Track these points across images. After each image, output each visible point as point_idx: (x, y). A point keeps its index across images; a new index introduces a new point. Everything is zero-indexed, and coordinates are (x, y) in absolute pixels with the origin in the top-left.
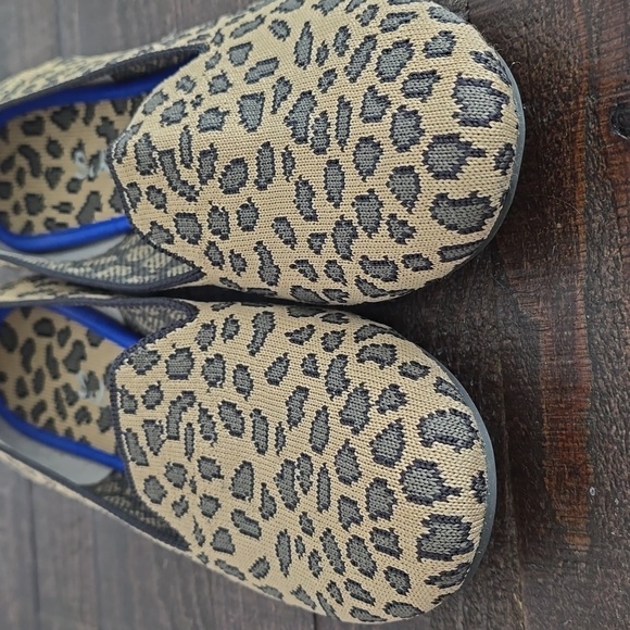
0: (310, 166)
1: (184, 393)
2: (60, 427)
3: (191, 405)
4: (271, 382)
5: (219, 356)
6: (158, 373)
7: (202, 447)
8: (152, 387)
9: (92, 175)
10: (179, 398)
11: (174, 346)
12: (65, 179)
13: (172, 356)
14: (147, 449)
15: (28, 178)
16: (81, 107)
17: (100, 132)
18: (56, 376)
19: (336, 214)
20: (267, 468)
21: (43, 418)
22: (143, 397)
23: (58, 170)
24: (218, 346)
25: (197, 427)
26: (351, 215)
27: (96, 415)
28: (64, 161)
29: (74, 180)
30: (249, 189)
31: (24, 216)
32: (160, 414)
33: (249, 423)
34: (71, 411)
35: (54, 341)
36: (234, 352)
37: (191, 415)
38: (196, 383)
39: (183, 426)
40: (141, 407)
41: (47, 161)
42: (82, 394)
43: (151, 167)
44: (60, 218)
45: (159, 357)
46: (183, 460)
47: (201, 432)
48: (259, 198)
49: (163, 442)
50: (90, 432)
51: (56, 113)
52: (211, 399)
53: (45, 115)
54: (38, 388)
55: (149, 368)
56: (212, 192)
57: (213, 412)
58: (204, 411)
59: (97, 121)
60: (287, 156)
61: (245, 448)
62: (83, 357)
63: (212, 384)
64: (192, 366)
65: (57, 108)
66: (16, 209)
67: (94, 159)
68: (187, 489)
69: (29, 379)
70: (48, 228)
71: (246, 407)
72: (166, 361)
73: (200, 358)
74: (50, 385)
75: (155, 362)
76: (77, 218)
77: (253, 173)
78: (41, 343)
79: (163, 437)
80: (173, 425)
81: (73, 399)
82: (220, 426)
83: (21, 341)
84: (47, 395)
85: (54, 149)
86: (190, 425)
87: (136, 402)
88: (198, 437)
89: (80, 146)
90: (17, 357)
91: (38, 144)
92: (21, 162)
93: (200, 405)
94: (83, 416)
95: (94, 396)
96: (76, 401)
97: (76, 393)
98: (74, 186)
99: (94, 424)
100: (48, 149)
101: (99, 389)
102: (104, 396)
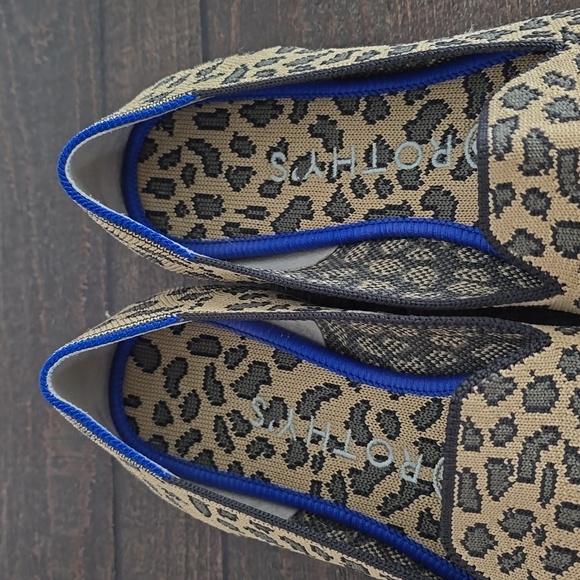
1: (545, 428)
2: (222, 460)
3: (554, 443)
6: (513, 404)
8: (503, 421)
10: (537, 434)
11: (532, 373)
12: (256, 181)
13: (530, 385)
14: (484, 493)
15: (200, 175)
16: (288, 105)
17: (313, 131)
18: (219, 401)
21: (195, 450)
22: (491, 431)
23: (248, 172)
25: (562, 469)
27: (282, 448)
28: (256, 161)
29: (270, 182)
31: (192, 220)
32: (511, 451)
34: (241, 443)
35: (220, 362)
38: (561, 416)
39: (540, 467)
40: (488, 443)
41: (230, 159)
42: (257, 424)
43: (542, 166)
44: (248, 223)
45: (515, 385)
46: (535, 507)
47: (567, 475)
49: (511, 484)
50: (275, 470)
51: (246, 107)
53: (233, 109)
54: (190, 410)
55: (502, 398)
58: (572, 449)
59: (311, 118)
62: (268, 382)
64: (556, 399)
65: (251, 103)
66: (181, 210)
67: (303, 162)
68: (528, 540)
69: (175, 406)
70: (227, 234)
72: (523, 390)
73: (566, 389)
74: (207, 412)
75: (510, 392)
76: (273, 224)
78: (198, 365)
79: (511, 479)
80: (527, 465)
81: (244, 428)
83: (166, 360)
84: (205, 421)
85: (242, 147)
86: (550, 465)
87: (482, 436)
88: (562, 480)
89: (283, 146)
90: (159, 377)
91: (220, 140)
92: (189, 157)
93: (567, 442)
94: (262, 448)
95: (276, 425)
96: (248, 431)
97: (247, 422)
98: (270, 189)
99: (278, 459)
100: (232, 145)
101: (285, 417)
102: (292, 426)
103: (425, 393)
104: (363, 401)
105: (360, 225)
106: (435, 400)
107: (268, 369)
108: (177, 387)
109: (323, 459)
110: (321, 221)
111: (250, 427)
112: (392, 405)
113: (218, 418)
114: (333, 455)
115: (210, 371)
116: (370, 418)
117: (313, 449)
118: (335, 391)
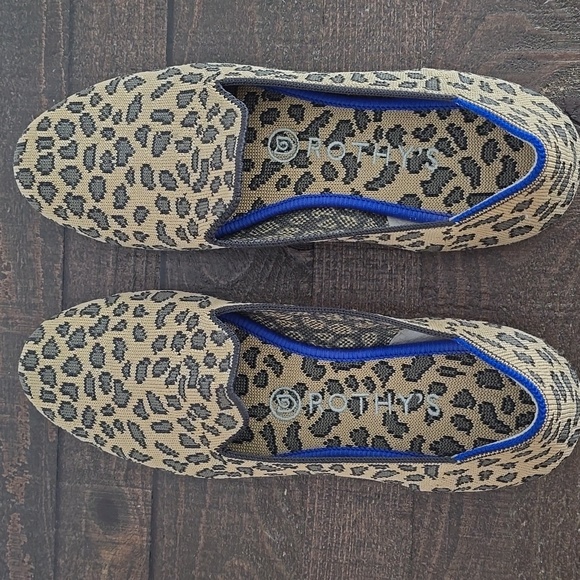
0: (113, 367)
4: (143, 208)
5: (182, 217)
7: (187, 158)
10: (202, 187)
11: (206, 220)
19: (99, 340)
20: (141, 156)
24: (184, 223)
26: (89, 339)
30: (154, 359)
33: (156, 180)
36: (172, 221)
37: (194, 177)
38: (193, 198)
47: (187, 168)
48: (149, 353)
52: (183, 189)
57: (180, 183)
58: (187, 182)
60: (127, 374)
61: (158, 165)
63: (183, 199)
71: (160, 190)
73: (192, 214)
77: (150, 368)
82: (175, 176)
86: (195, 172)
93: (189, 185)
103: (307, 197)
104: (348, 183)
106: (301, 194)
107: (425, 192)
112: (328, 184)
116: (342, 173)
118: (369, 186)
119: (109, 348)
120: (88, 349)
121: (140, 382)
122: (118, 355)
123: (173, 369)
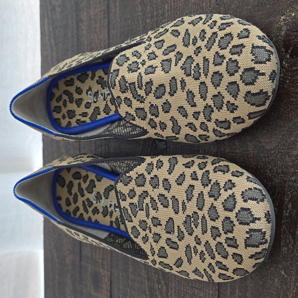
0: (193, 85)
1: (144, 191)
2: (86, 217)
3: (147, 196)
4: (178, 184)
5: (156, 176)
6: (132, 185)
7: (153, 213)
8: (131, 190)
9: (95, 100)
10: (142, 194)
11: (137, 173)
12: (84, 103)
13: (137, 178)
14: (131, 215)
15: (68, 103)
16: (90, 73)
17: (98, 83)
18: (83, 196)
19: (204, 103)
20: (179, 219)
21: (78, 214)
23: (81, 100)
24: (155, 172)
25: (150, 205)
26: (211, 103)
27: (101, 210)
28: (83, 96)
29: (88, 103)
30: (167, 96)
31: (67, 120)
33: (170, 202)
34: (90, 210)
35: (81, 181)
36: (162, 173)
37: (147, 200)
38: (148, 187)
39: (144, 205)
41: (76, 96)
42: (94, 202)
44: (83, 119)
45: (132, 178)
46: (146, 219)
47: (152, 207)
48: (171, 100)
49: (137, 212)
50: (99, 218)
51: (79, 76)
52: (154, 193)
53: (75, 77)
54: (75, 201)
55: (129, 183)
56: (151, 98)
57: (156, 198)
58: (152, 199)
59: (97, 78)
60: (183, 82)
61: (170, 212)
63: (154, 188)
64: (145, 181)
65: (80, 74)
66: (64, 117)
67: (96, 94)
69: (71, 198)
70: (77, 124)
71: (168, 195)
72: (135, 180)
73: (148, 177)
74: (80, 199)
75: (131, 181)
76: (90, 118)
77: (168, 90)
78: (76, 182)
79: (137, 210)
80: (141, 205)
81: (91, 204)
82: (159, 204)
83: (67, 182)
84: (80, 204)
85: (79, 91)
86: (147, 204)
88: (151, 209)
89: (90, 89)
90: (66, 189)
91: (72, 89)
92: (65, 97)
93: (150, 196)
94: (96, 211)
95: (100, 202)
96: (92, 205)
97: (92, 202)
98: (88, 105)
99: (100, 214)
100: (76, 91)
101: (102, 199)
102: (104, 202)
105: (114, 115)
108: (71, 192)
109: (112, 212)
110: (103, 115)
111: (93, 203)
113: (83, 201)
114: (116, 211)
115: (79, 184)
117: (110, 210)
119: (197, 99)
120: (209, 95)
121: (173, 78)
122: (190, 94)
123: (150, 92)
